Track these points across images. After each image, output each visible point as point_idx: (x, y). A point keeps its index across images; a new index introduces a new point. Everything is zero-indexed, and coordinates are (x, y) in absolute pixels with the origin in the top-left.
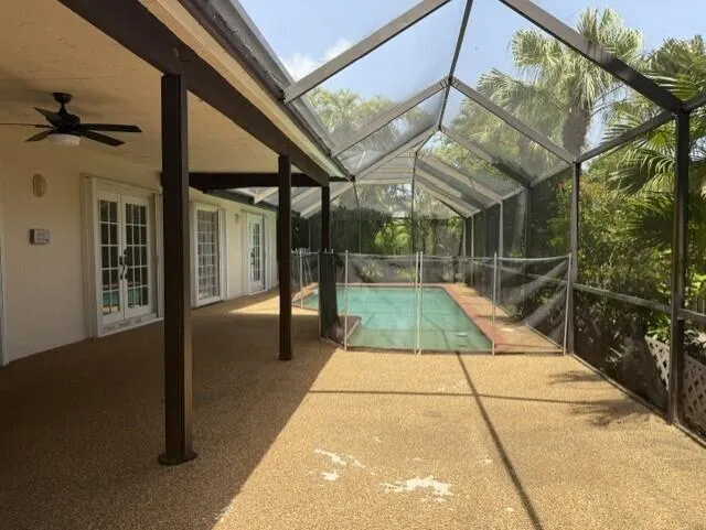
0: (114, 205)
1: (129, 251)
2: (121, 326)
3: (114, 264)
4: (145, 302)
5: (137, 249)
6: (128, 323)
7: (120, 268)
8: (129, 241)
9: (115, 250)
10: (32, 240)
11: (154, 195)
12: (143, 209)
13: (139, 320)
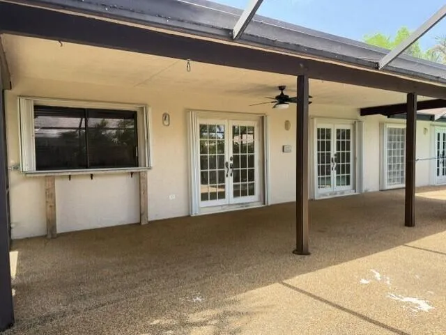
0: (329, 130)
1: (337, 155)
2: (331, 194)
3: (328, 162)
4: (348, 183)
5: (343, 154)
6: (336, 193)
7: (332, 164)
8: (338, 149)
9: (329, 154)
10: (283, 151)
11: (355, 122)
12: (348, 131)
13: (343, 193)
